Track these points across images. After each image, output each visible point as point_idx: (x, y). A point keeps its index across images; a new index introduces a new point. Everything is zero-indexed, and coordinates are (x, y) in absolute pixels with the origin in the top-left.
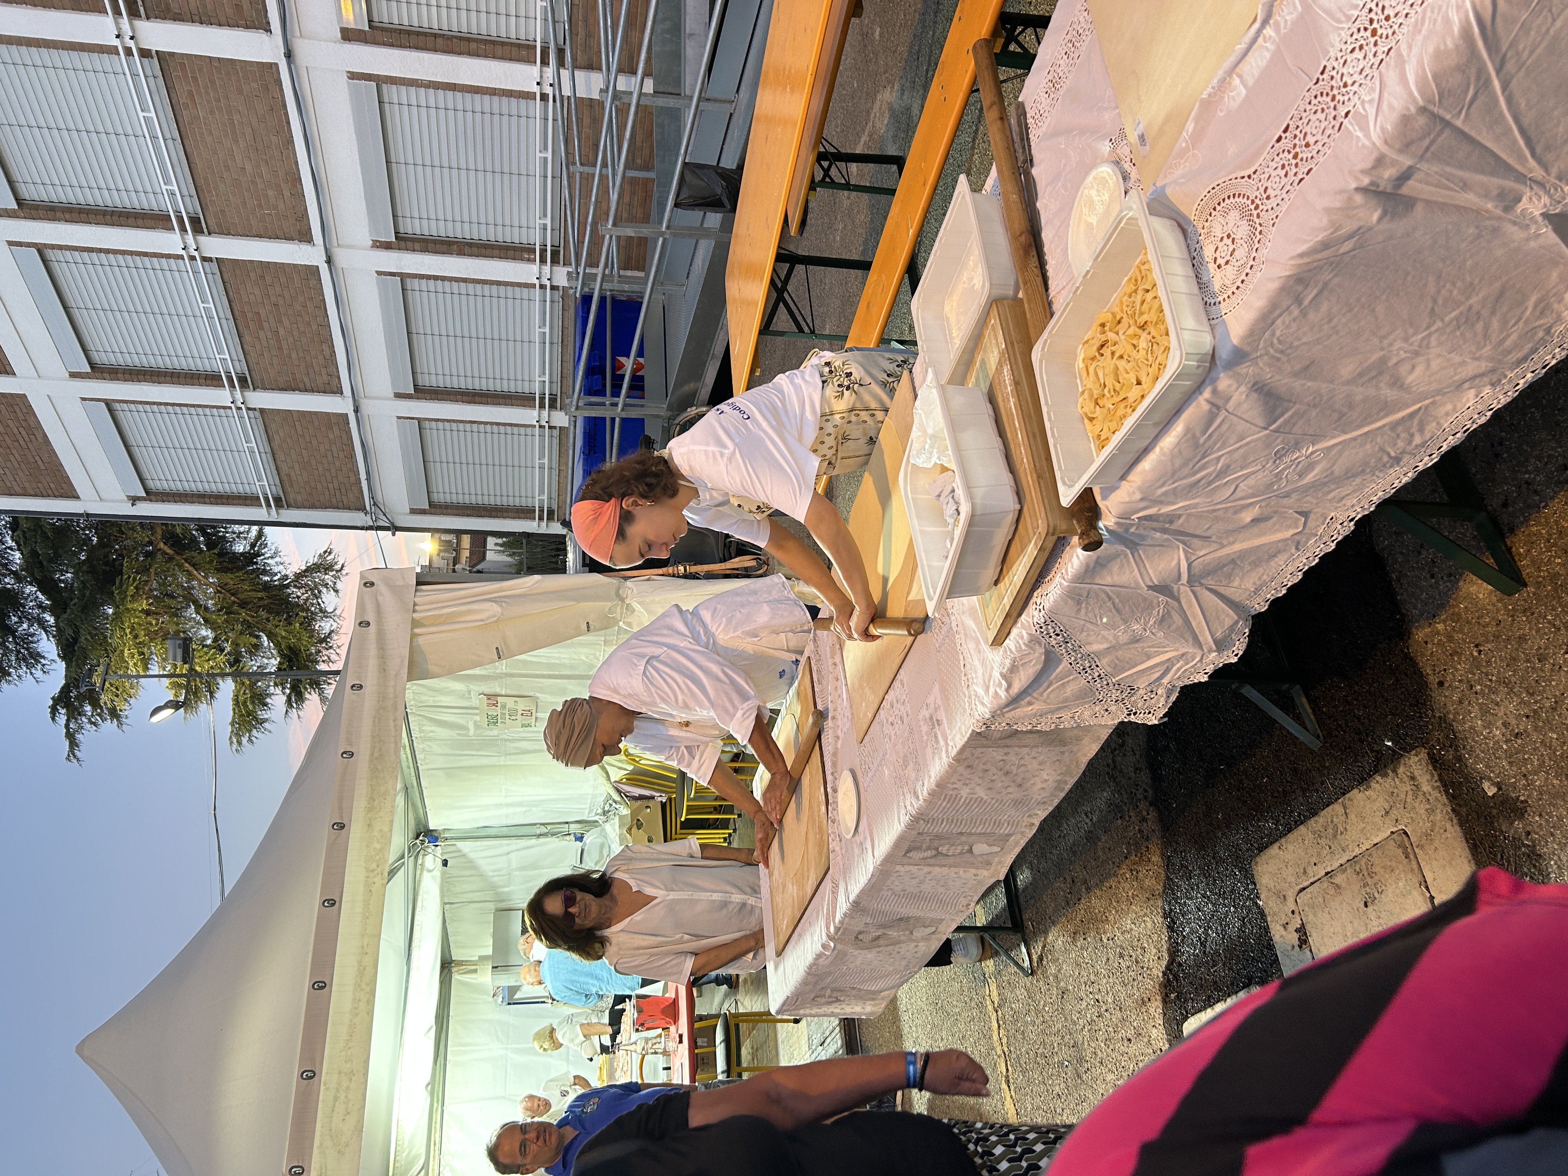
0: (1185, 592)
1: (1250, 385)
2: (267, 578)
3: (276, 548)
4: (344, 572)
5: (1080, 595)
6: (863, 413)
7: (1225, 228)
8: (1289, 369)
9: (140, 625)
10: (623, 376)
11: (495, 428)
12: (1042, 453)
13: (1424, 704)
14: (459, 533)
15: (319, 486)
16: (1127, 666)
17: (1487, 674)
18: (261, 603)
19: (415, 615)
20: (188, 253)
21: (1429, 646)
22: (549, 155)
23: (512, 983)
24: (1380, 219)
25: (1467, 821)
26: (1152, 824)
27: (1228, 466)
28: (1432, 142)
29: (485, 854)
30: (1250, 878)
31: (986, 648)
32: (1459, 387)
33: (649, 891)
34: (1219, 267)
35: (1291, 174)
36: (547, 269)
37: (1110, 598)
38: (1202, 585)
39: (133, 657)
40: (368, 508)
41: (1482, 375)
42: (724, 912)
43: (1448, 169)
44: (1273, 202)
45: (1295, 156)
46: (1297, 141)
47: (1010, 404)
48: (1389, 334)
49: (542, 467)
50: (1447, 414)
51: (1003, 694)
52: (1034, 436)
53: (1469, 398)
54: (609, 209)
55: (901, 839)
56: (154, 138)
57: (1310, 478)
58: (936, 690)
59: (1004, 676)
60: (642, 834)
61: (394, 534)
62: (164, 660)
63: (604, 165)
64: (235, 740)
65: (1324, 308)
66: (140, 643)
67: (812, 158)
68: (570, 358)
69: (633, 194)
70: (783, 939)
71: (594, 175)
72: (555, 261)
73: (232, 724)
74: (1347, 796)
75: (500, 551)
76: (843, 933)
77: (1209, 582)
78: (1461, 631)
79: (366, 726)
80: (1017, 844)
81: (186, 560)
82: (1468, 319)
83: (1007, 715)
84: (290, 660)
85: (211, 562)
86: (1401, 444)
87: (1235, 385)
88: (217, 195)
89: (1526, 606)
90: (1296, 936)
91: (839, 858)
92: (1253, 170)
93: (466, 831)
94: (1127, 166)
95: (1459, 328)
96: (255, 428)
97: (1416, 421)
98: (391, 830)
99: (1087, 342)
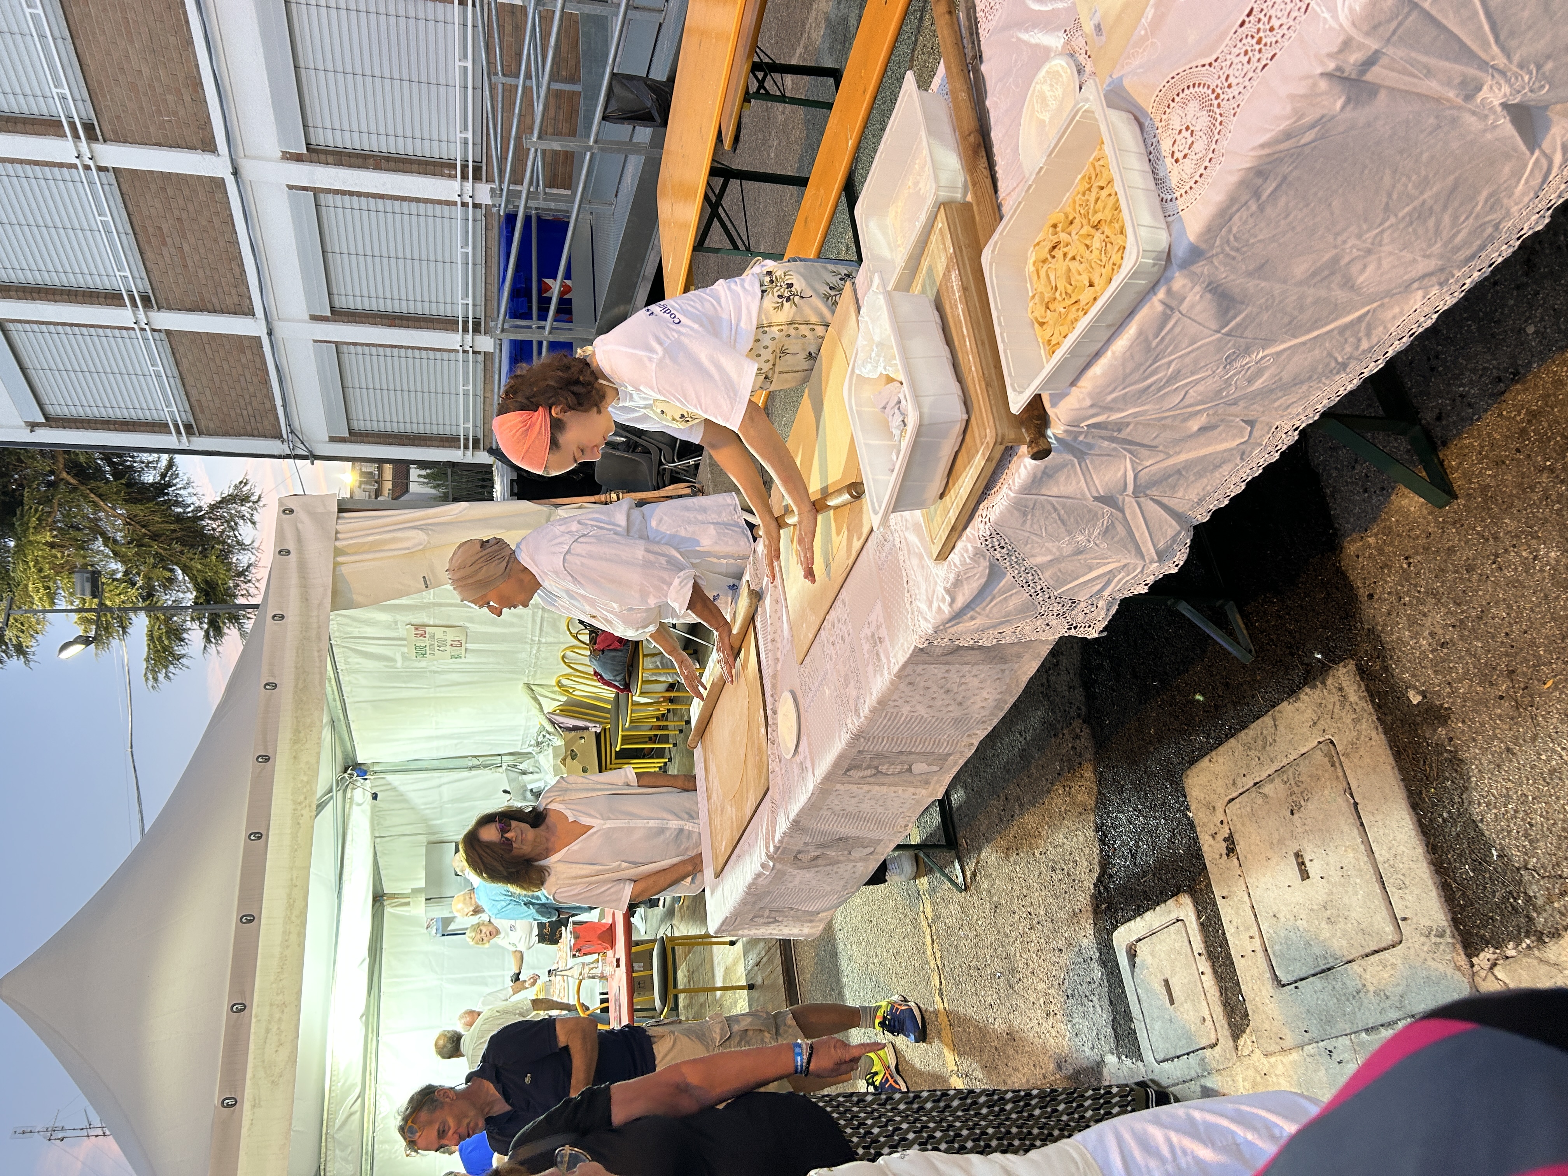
0: (1129, 502)
1: (1204, 285)
2: (179, 510)
3: (189, 479)
4: (261, 503)
5: (1026, 506)
6: (802, 327)
7: (1184, 121)
8: (1244, 267)
9: (44, 558)
10: (550, 299)
11: (417, 352)
12: (990, 360)
13: (1354, 616)
14: (381, 462)
15: (232, 413)
16: (1069, 578)
17: (1415, 586)
18: (174, 535)
19: (338, 544)
20: (82, 161)
21: (1360, 559)
22: (469, 64)
23: (446, 914)
24: (1343, 108)
25: (1392, 729)
26: (1085, 741)
27: (1179, 372)
28: (1400, 24)
29: (415, 787)
30: (1181, 791)
31: (930, 563)
32: (1407, 288)
33: (585, 820)
34: (1177, 161)
35: (1254, 60)
36: (468, 185)
37: (1055, 510)
38: (1146, 495)
39: (38, 591)
40: (285, 436)
41: (1431, 274)
42: (662, 837)
43: (1413, 54)
44: (1235, 90)
45: (1259, 42)
46: (1261, 25)
47: (958, 311)
48: (1345, 229)
49: (466, 394)
50: (1394, 318)
51: (946, 609)
52: (983, 343)
53: (1417, 300)
54: (533, 122)
55: (841, 757)
56: (42, 36)
57: (1259, 384)
58: (879, 607)
59: (947, 591)
60: (576, 765)
61: (313, 464)
62: (71, 594)
63: (528, 76)
64: (150, 677)
65: (1282, 202)
66: (45, 577)
67: (746, 67)
68: (494, 281)
69: (558, 107)
70: (721, 861)
71: (517, 86)
72: (477, 177)
73: (147, 660)
74: (1277, 708)
75: (424, 483)
76: (782, 853)
77: (1154, 492)
78: (1392, 543)
79: (289, 658)
80: (955, 763)
81: (91, 490)
82: (1421, 215)
83: (949, 631)
84: (207, 594)
85: (118, 492)
86: (1348, 349)
87: (1190, 285)
88: (112, 100)
89: (1456, 517)
90: (1224, 845)
91: (779, 780)
92: (1215, 57)
93: (395, 764)
94: (1082, 58)
95: (1412, 223)
96: (161, 350)
97: (1364, 325)
98: (318, 762)
99: (1038, 244)
